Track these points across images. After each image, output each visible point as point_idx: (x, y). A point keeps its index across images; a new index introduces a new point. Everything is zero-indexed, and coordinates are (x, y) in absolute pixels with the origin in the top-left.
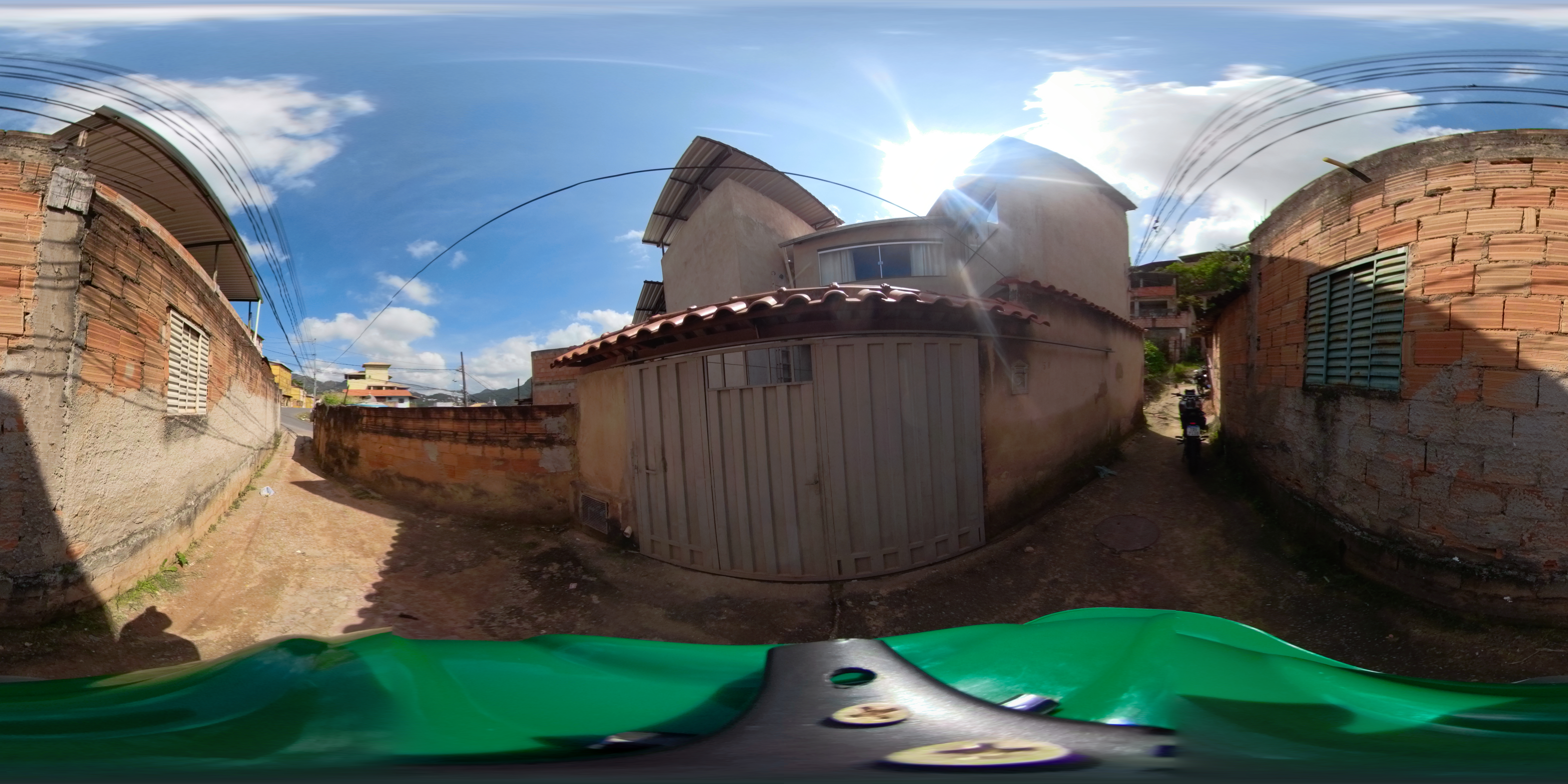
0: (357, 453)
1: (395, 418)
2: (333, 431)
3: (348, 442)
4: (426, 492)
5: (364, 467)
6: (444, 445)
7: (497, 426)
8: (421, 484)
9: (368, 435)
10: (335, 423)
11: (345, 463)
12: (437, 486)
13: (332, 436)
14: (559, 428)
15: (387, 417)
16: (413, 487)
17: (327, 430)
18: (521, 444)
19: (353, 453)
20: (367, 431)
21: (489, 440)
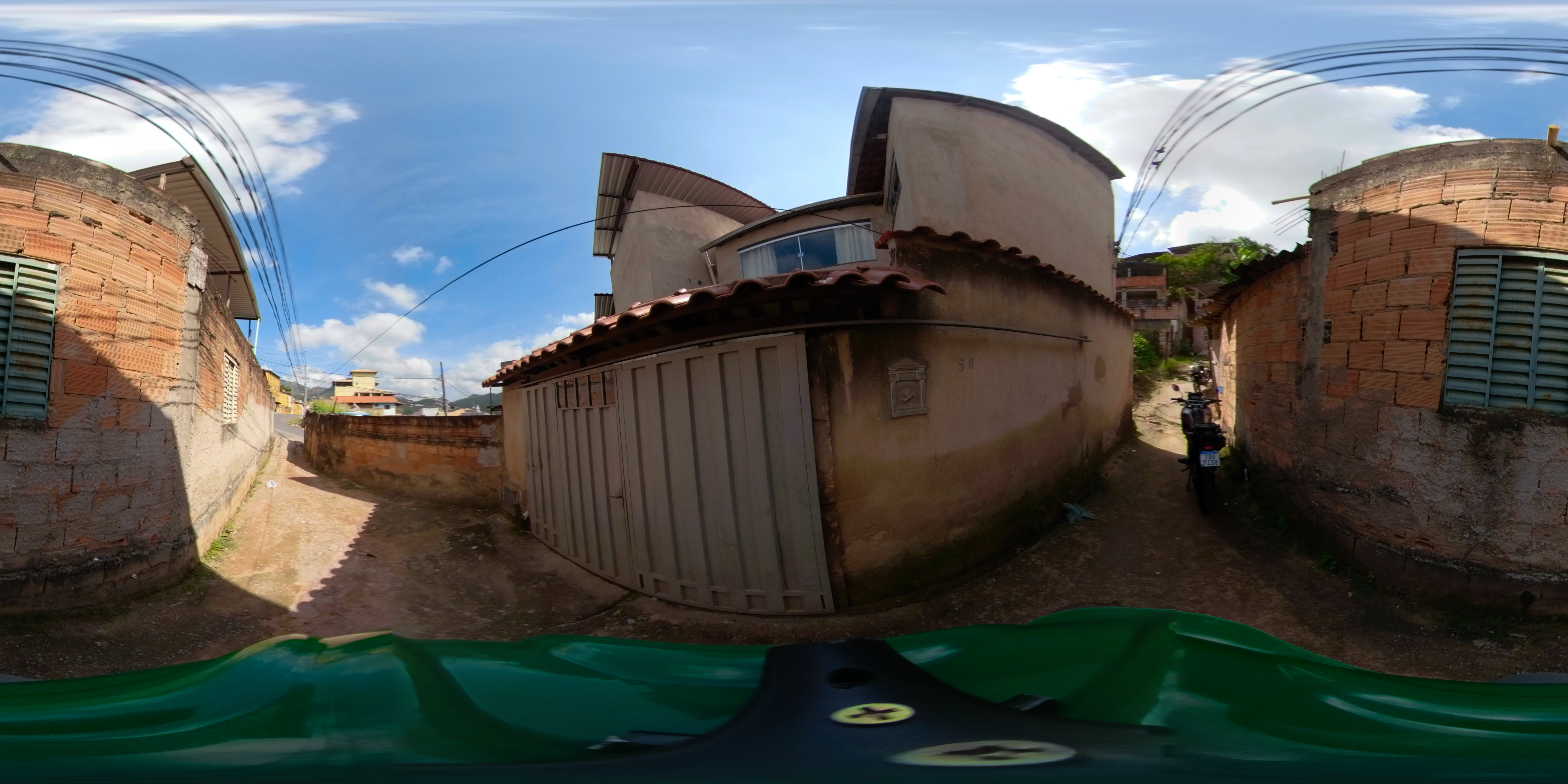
0: (344, 453)
1: (375, 424)
2: (323, 435)
3: (336, 444)
4: (397, 483)
5: (350, 464)
6: (410, 445)
7: (447, 431)
8: (393, 476)
9: (353, 438)
10: (325, 429)
11: (334, 462)
12: (405, 477)
13: (323, 440)
14: (491, 433)
15: (368, 423)
16: (387, 479)
17: (319, 434)
18: (465, 445)
19: (341, 453)
20: (352, 435)
21: (441, 442)
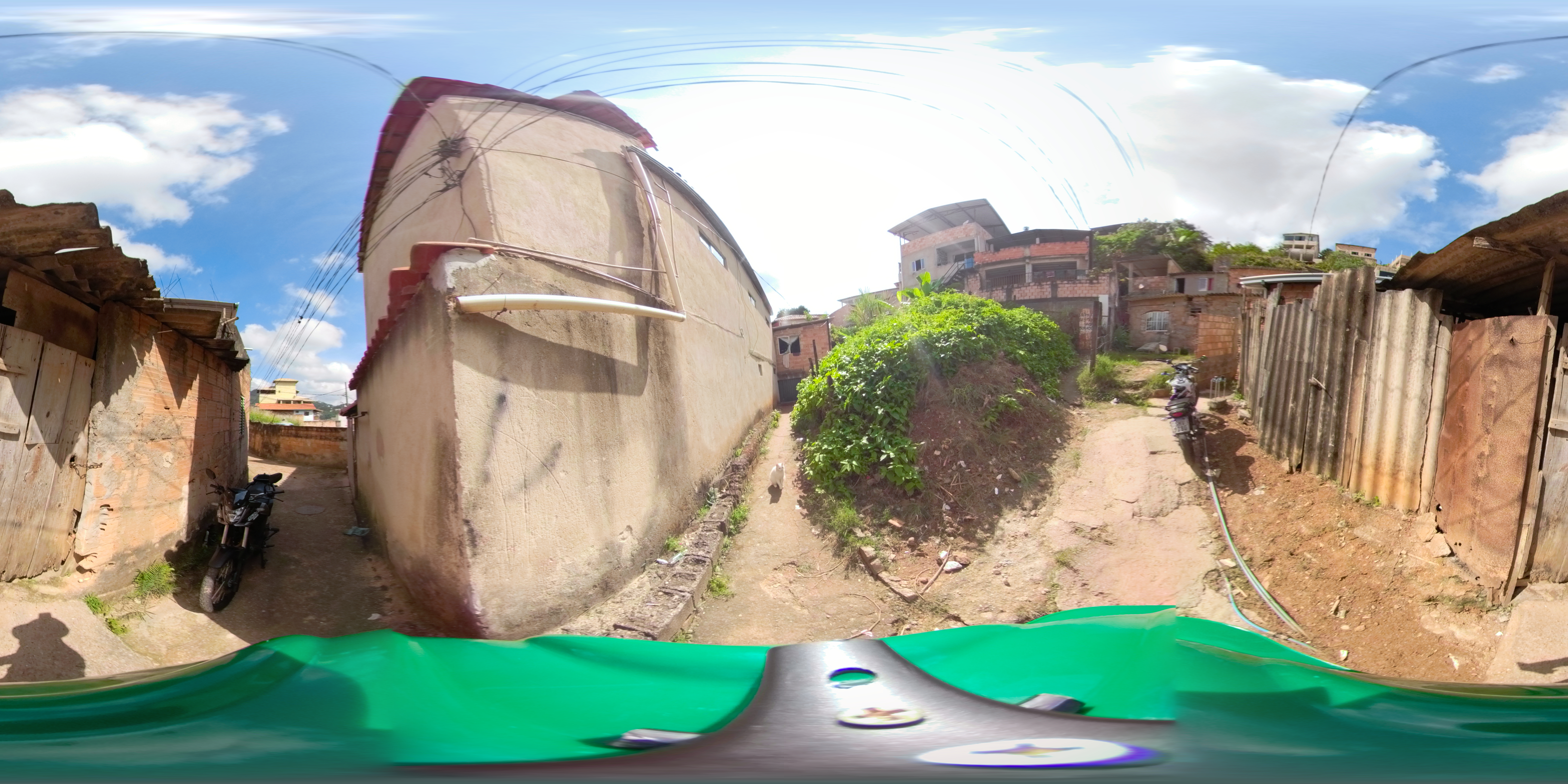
1: (297, 430)
3: (276, 440)
4: (306, 458)
5: (283, 451)
6: (313, 440)
7: (328, 434)
9: (285, 437)
11: (274, 450)
15: (293, 429)
16: (302, 457)
18: (335, 440)
20: (283, 435)
21: (326, 439)
